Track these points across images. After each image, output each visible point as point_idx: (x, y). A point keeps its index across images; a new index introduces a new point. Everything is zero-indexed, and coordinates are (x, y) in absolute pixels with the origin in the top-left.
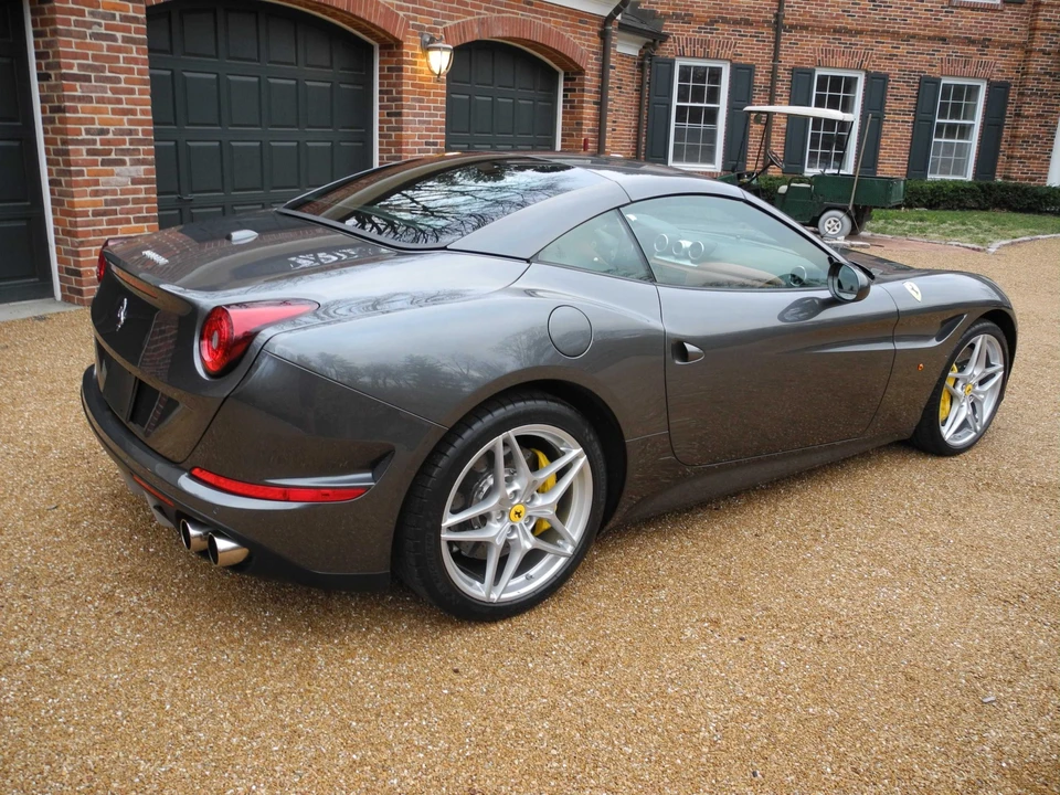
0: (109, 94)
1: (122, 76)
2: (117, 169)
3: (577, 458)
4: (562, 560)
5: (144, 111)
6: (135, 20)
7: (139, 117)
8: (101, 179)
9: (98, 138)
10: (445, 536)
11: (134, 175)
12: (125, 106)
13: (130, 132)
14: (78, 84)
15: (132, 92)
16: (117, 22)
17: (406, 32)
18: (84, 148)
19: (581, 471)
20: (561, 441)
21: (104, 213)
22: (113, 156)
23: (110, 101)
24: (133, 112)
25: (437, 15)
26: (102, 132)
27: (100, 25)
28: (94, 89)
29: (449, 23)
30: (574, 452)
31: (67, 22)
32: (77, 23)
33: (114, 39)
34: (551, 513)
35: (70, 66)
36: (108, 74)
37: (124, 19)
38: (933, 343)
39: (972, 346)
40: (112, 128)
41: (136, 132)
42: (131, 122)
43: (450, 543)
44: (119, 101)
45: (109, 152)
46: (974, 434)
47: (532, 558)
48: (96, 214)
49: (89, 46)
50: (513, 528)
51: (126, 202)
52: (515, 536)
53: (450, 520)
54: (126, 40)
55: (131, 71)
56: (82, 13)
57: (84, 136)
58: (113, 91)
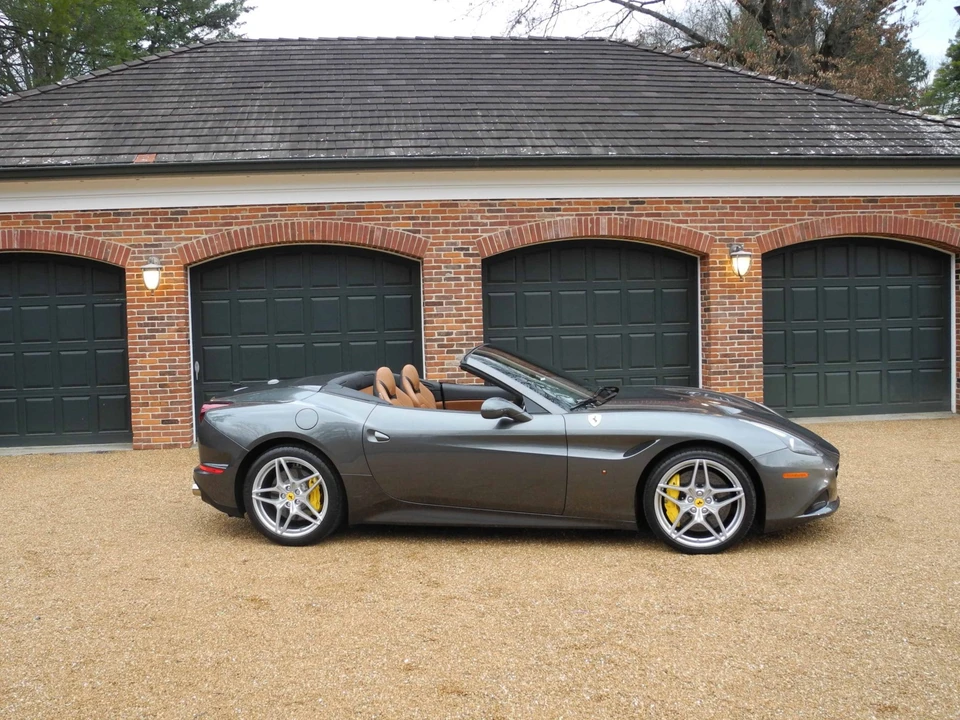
0: (454, 312)
1: (464, 300)
2: (457, 355)
5: (477, 318)
6: (475, 267)
7: (474, 323)
8: (446, 362)
9: (445, 338)
10: (255, 496)
12: (464, 318)
13: (467, 333)
14: (435, 308)
15: (470, 309)
16: (462, 269)
17: (710, 245)
18: (436, 344)
22: (455, 348)
23: (454, 316)
24: (469, 321)
25: (749, 228)
26: (448, 334)
27: (451, 273)
28: (444, 309)
29: (762, 233)
31: (431, 274)
32: (436, 274)
33: (459, 279)
35: (430, 298)
36: (454, 300)
37: (467, 267)
38: (619, 456)
40: (455, 332)
41: (471, 333)
42: (467, 327)
44: (461, 315)
45: (452, 346)
49: (443, 285)
54: (466, 279)
55: (470, 297)
56: (440, 268)
57: (437, 337)
58: (457, 309)
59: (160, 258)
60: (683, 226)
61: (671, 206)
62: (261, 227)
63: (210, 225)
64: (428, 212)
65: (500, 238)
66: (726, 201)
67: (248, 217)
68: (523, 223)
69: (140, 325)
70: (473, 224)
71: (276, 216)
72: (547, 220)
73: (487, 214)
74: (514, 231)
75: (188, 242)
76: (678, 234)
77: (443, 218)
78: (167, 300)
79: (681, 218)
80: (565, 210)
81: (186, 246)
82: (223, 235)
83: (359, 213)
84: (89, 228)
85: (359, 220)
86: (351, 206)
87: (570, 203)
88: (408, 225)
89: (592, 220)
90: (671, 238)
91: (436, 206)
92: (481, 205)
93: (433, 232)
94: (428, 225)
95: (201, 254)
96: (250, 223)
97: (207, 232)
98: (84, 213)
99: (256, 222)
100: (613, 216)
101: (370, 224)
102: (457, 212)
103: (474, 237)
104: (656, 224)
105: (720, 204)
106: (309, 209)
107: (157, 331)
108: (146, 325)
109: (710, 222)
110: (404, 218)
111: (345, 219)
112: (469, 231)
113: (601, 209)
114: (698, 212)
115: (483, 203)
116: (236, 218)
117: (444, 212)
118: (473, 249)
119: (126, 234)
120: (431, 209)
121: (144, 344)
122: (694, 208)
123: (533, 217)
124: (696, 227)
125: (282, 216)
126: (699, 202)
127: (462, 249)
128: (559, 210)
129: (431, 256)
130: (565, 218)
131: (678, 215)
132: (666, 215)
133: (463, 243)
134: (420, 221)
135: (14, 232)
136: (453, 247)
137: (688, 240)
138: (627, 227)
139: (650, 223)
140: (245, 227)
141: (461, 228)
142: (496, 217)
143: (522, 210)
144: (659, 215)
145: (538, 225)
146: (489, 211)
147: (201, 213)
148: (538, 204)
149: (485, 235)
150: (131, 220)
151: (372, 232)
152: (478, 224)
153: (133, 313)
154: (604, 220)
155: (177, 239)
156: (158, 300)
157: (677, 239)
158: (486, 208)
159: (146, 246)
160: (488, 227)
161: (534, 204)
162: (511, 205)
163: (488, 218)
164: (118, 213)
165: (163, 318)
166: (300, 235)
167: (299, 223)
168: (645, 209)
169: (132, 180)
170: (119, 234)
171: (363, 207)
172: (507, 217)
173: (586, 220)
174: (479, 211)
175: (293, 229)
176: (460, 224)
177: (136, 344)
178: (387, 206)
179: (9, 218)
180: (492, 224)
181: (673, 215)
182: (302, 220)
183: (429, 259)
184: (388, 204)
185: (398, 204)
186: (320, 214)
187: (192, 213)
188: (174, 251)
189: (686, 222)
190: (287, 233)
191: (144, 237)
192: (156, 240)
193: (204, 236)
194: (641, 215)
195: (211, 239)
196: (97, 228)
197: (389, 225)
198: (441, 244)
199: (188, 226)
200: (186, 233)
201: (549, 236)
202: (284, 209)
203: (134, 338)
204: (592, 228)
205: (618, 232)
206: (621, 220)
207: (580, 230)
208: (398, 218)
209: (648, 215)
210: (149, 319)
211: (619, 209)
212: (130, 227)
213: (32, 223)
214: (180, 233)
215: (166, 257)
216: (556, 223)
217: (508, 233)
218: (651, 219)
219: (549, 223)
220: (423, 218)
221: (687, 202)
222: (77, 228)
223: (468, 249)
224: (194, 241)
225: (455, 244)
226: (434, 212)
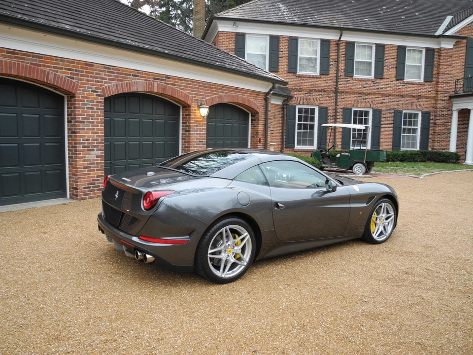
0: (91, 127)
1: (95, 121)
2: (92, 152)
3: (246, 236)
4: (243, 267)
5: (101, 133)
6: (101, 102)
8: (86, 156)
9: (86, 142)
10: (209, 256)
11: (97, 154)
12: (95, 131)
13: (97, 140)
14: (81, 124)
15: (98, 126)
16: (95, 103)
17: (192, 102)
18: (81, 145)
19: (248, 240)
20: (242, 231)
21: (86, 168)
22: (91, 148)
23: (91, 129)
24: (98, 133)
25: (203, 95)
26: (87, 140)
27: (89, 104)
28: (86, 125)
29: (207, 98)
30: (245, 234)
31: (79, 104)
32: (82, 104)
33: (93, 109)
34: (239, 252)
35: (79, 118)
36: (91, 120)
37: (97, 102)
38: (365, 205)
39: (381, 207)
40: (91, 138)
41: (99, 140)
42: (97, 136)
43: (210, 258)
44: (94, 129)
45: (89, 147)
46: (386, 237)
47: (234, 265)
48: (84, 168)
49: (85, 112)
50: (228, 255)
51: (94, 164)
52: (229, 258)
53: (210, 251)
54: (97, 109)
55: (98, 119)
56: (84, 101)
57: (82, 141)
61: (179, 81)
64: (78, 67)
65: (113, 87)
66: (198, 82)
68: (123, 81)
70: (101, 78)
72: (133, 81)
73: (107, 73)
74: (119, 85)
76: (181, 95)
77: (86, 72)
80: (141, 77)
83: (40, 61)
85: (40, 65)
86: (35, 55)
87: (142, 74)
88: (68, 73)
89: (151, 84)
90: (179, 96)
91: (82, 64)
92: (105, 68)
93: (81, 79)
94: (78, 75)
100: (159, 83)
101: (47, 69)
102: (93, 70)
103: (101, 86)
104: (174, 89)
105: (195, 83)
106: (8, 52)
109: (191, 91)
110: (66, 69)
111: (31, 64)
112: (98, 82)
113: (154, 79)
115: (107, 67)
117: (87, 69)
118: (101, 92)
120: (80, 66)
122: (187, 84)
123: (127, 78)
124: (187, 92)
127: (95, 92)
128: (138, 76)
129: (80, 94)
130: (141, 81)
131: (181, 86)
132: (177, 85)
133: (95, 88)
134: (74, 72)
136: (91, 90)
137: (185, 99)
138: (164, 89)
139: (172, 88)
141: (95, 79)
142: (111, 76)
143: (122, 74)
144: (175, 85)
145: (129, 83)
146: (108, 72)
148: (130, 72)
149: (106, 85)
151: (48, 74)
152: (103, 78)
154: (156, 84)
157: (181, 97)
158: (107, 70)
160: (108, 81)
161: (128, 71)
162: (118, 70)
163: (108, 76)
168: (170, 81)
171: (42, 58)
172: (116, 76)
173: (149, 83)
174: (104, 71)
176: (94, 77)
178: (56, 60)
180: (109, 79)
182: (3, 59)
184: (57, 58)
185: (63, 60)
186: (15, 57)
189: (184, 90)
194: (168, 84)
197: (57, 72)
198: (85, 87)
201: (134, 89)
204: (151, 88)
206: (162, 85)
207: (146, 89)
208: (62, 68)
209: (171, 84)
211: (161, 80)
216: (137, 83)
217: (117, 85)
218: (172, 86)
220: (76, 71)
221: (184, 80)
223: (98, 92)
225: (91, 88)
226: (82, 68)
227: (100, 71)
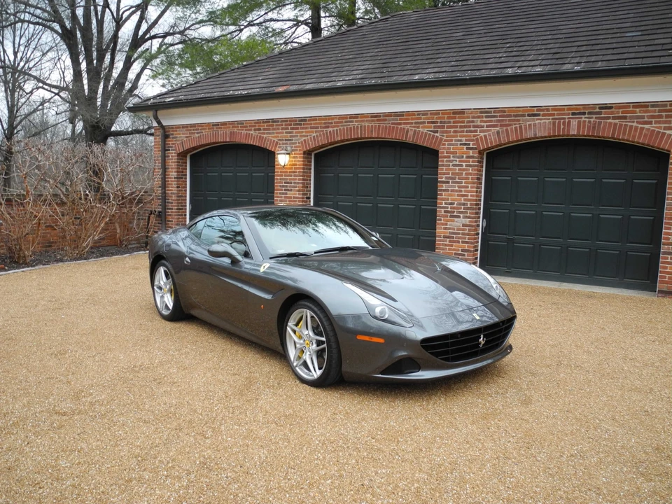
0: (457, 188)
1: (463, 181)
2: (456, 219)
6: (473, 157)
7: (469, 197)
8: (449, 223)
9: (449, 206)
11: (464, 222)
12: (463, 193)
13: (464, 204)
14: (444, 185)
15: (467, 187)
16: (464, 159)
18: (443, 210)
21: (448, 237)
22: (455, 214)
23: (456, 191)
24: (467, 196)
26: (451, 204)
27: (456, 161)
28: (451, 186)
31: (443, 161)
32: (447, 161)
33: (462, 166)
35: (442, 178)
36: (457, 180)
37: (467, 157)
40: (456, 202)
42: (465, 200)
44: (461, 191)
45: (454, 212)
48: (444, 237)
49: (451, 170)
51: (459, 234)
54: (466, 166)
55: (468, 178)
56: (449, 157)
57: (444, 205)
58: (459, 187)
59: (292, 147)
60: (646, 126)
61: (638, 110)
62: (344, 129)
63: (317, 128)
64: (444, 118)
65: (493, 136)
67: (338, 123)
68: (510, 125)
69: (280, 186)
70: (474, 126)
71: (352, 122)
72: (528, 123)
73: (484, 119)
74: (502, 132)
75: (306, 138)
76: (641, 134)
77: (454, 122)
78: (294, 172)
79: (646, 119)
80: (544, 115)
81: (305, 140)
82: (323, 134)
83: (400, 119)
84: (260, 130)
85: (400, 124)
86: (396, 114)
87: (548, 110)
88: (431, 127)
89: (564, 123)
90: (634, 136)
91: (450, 113)
92: (481, 113)
93: (446, 132)
94: (443, 127)
95: (312, 145)
96: (338, 126)
97: (316, 132)
98: (258, 121)
99: (342, 126)
100: (583, 119)
101: (406, 127)
102: (464, 118)
103: (474, 136)
104: (621, 125)
106: (372, 117)
107: (288, 190)
108: (283, 186)
110: (428, 123)
111: (392, 124)
112: (471, 131)
113: (573, 114)
114: (664, 114)
115: (483, 111)
116: (331, 123)
117: (455, 118)
118: (473, 145)
119: (277, 133)
120: (446, 116)
121: (281, 197)
122: (660, 111)
123: (519, 120)
125: (356, 122)
126: (666, 106)
127: (465, 144)
128: (539, 115)
130: (543, 121)
131: (643, 117)
132: (631, 118)
133: (466, 140)
134: (439, 124)
135: (228, 132)
136: (459, 143)
137: (650, 140)
138: (594, 127)
139: (616, 124)
140: (335, 129)
141: (465, 129)
142: (491, 121)
143: (510, 116)
144: (625, 118)
145: (521, 127)
146: (486, 117)
147: (314, 120)
148: (523, 111)
149: (482, 134)
150: (279, 125)
151: (408, 131)
152: (477, 126)
153: (278, 179)
154: (574, 123)
155: (301, 136)
156: (290, 172)
157: (639, 137)
158: (484, 115)
159: (286, 140)
160: (485, 128)
161: (519, 111)
162: (501, 111)
163: (485, 122)
164: (274, 121)
165: (291, 183)
166: (365, 134)
167: (365, 126)
168: (612, 113)
169: (275, 102)
170: (274, 133)
171: (403, 115)
172: (499, 121)
173: (559, 123)
174: (479, 117)
175: (361, 130)
176: (465, 127)
177: (278, 197)
178: (418, 115)
179: (226, 124)
180: (487, 126)
181: (638, 117)
182: (367, 124)
183: (443, 152)
184: (419, 113)
185: (425, 113)
186: (377, 120)
187: (309, 120)
188: (299, 143)
189: (650, 123)
190: (357, 133)
191: (285, 135)
192: (291, 136)
193: (315, 134)
194: (609, 118)
195: (317, 136)
196: (264, 129)
197: (418, 127)
198: (452, 140)
199: (306, 128)
200: (306, 132)
201: (529, 134)
202: (357, 118)
203: (277, 193)
204: (564, 129)
205: (585, 132)
206: (590, 122)
207: (554, 131)
208: (424, 123)
209: (614, 118)
210: (285, 183)
211: (589, 113)
212: (278, 129)
213: (236, 127)
214: (302, 132)
215: (295, 147)
216: (535, 125)
217: (498, 133)
218: (617, 121)
219: (530, 125)
220: (441, 122)
221: (653, 106)
222: (255, 130)
223: (469, 144)
224: (309, 137)
225: (460, 140)
226: (448, 118)
227: (474, 117)
